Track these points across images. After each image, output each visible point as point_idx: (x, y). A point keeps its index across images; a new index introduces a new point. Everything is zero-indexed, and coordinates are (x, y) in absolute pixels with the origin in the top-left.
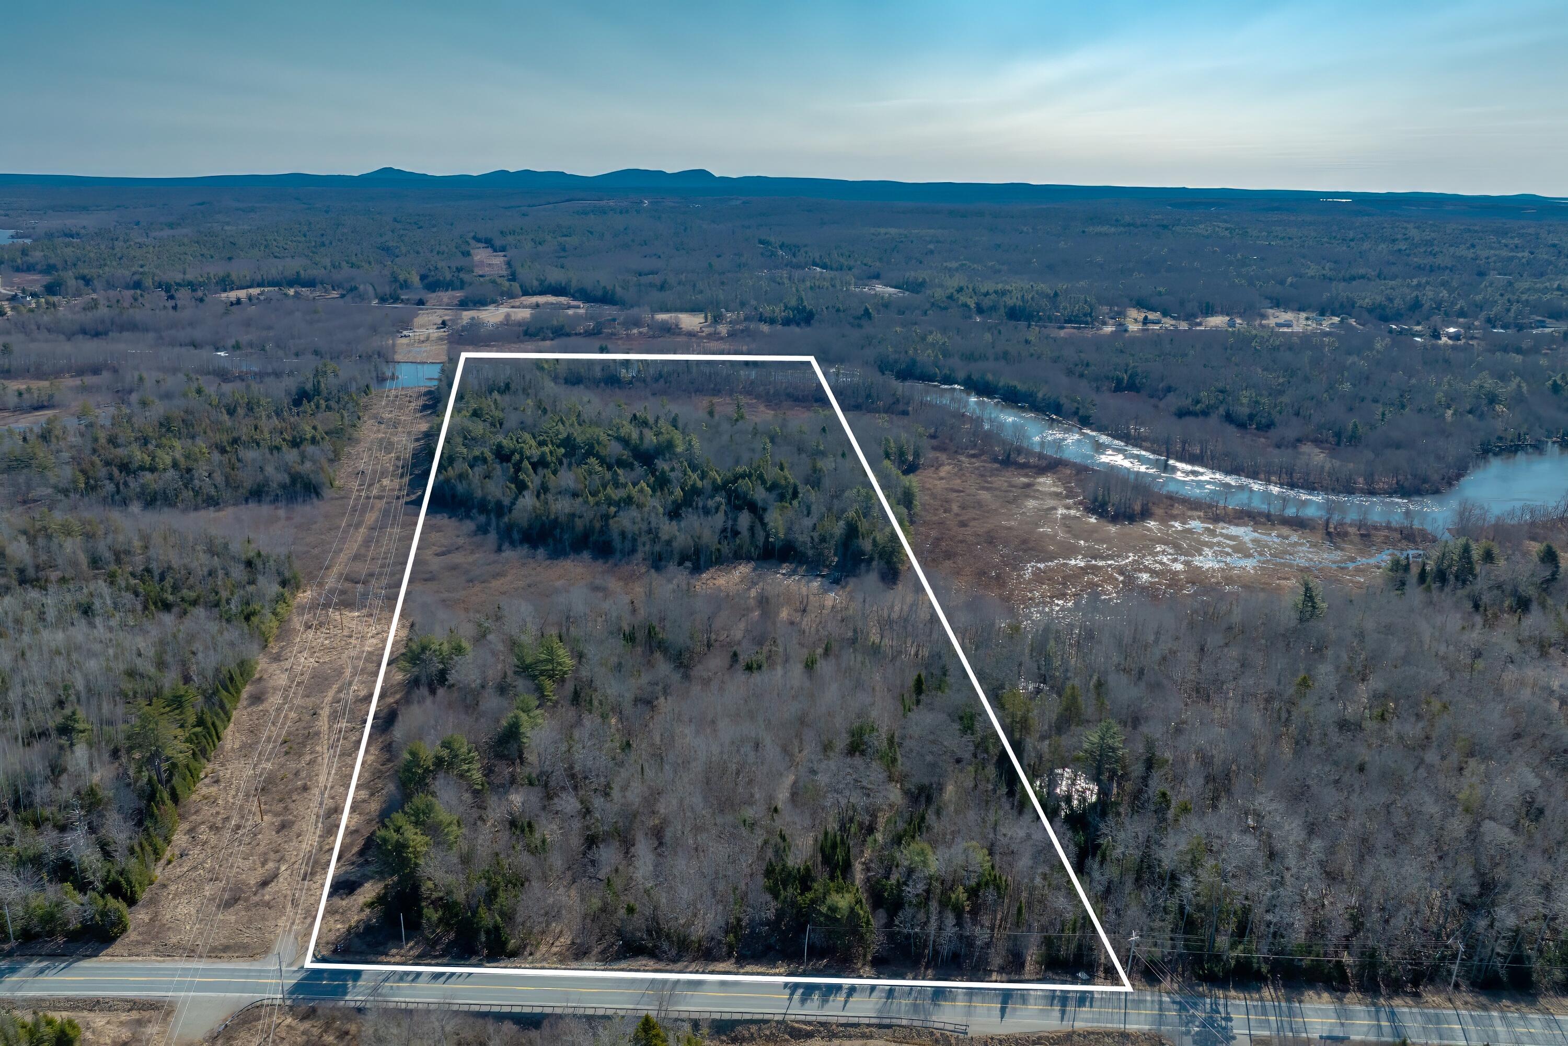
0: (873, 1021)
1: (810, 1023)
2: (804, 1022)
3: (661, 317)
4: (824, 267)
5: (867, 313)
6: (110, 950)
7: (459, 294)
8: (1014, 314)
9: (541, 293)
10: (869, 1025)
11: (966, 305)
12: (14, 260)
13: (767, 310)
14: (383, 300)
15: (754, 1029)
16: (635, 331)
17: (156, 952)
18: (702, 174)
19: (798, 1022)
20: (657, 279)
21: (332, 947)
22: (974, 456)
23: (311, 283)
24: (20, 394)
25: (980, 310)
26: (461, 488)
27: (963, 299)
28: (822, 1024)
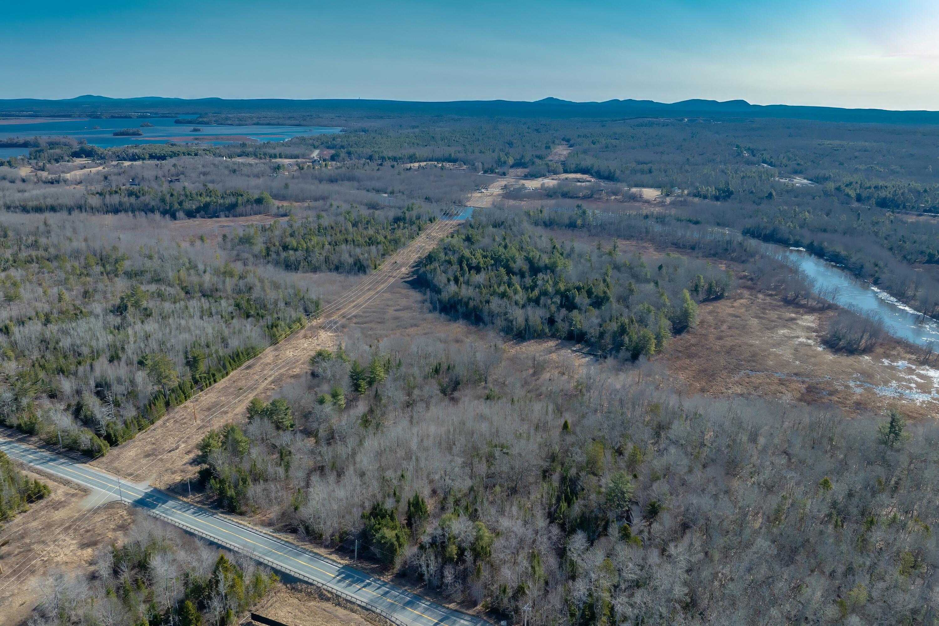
0: (363, 604)
1: (332, 593)
2: (329, 592)
3: (634, 190)
4: (771, 164)
5: (770, 195)
6: (91, 463)
7: (526, 170)
8: (883, 203)
9: (575, 172)
10: (359, 605)
11: (848, 195)
12: (327, 143)
13: (703, 189)
14: (485, 172)
15: (305, 586)
16: (613, 197)
17: (106, 469)
18: (742, 103)
19: (326, 590)
20: (646, 167)
21: (168, 486)
22: (771, 295)
23: (454, 161)
24: (278, 208)
25: (859, 199)
26: (429, 276)
27: (847, 190)
28: (338, 596)
